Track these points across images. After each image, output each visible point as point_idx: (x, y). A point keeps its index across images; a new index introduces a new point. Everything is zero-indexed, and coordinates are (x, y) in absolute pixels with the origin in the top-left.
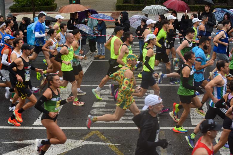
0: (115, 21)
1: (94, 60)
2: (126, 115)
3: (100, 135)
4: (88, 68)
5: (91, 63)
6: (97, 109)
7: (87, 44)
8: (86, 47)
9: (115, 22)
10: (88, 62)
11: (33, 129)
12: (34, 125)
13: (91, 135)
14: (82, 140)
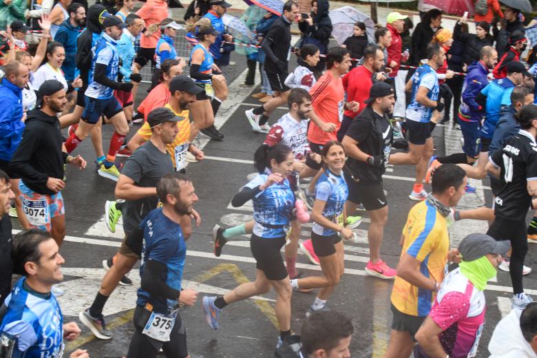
0: (300, 18)
1: (244, 102)
2: (303, 236)
3: (239, 275)
4: (226, 119)
5: (235, 108)
6: (237, 215)
7: (231, 65)
8: (229, 72)
9: (299, 21)
10: (229, 106)
11: (84, 244)
12: (87, 234)
13: (216, 273)
14: (195, 280)
